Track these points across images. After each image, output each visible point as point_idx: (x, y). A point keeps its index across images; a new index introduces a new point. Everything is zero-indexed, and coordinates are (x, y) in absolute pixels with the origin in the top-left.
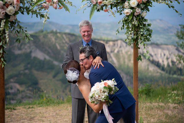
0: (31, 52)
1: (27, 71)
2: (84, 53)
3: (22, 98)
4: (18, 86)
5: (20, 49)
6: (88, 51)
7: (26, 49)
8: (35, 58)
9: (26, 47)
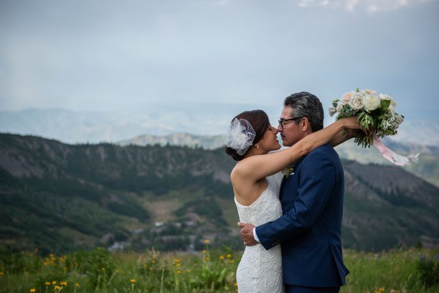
0: (213, 173)
1: (208, 198)
2: (293, 107)
3: (203, 232)
4: (197, 217)
5: (199, 169)
6: (303, 105)
7: (207, 170)
8: (219, 182)
9: (207, 167)
